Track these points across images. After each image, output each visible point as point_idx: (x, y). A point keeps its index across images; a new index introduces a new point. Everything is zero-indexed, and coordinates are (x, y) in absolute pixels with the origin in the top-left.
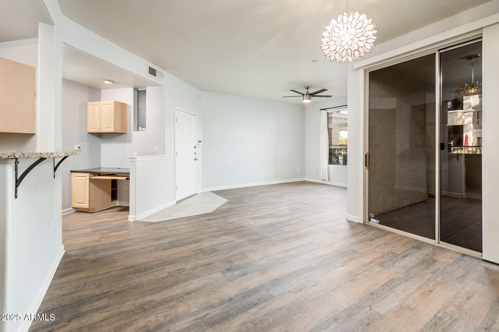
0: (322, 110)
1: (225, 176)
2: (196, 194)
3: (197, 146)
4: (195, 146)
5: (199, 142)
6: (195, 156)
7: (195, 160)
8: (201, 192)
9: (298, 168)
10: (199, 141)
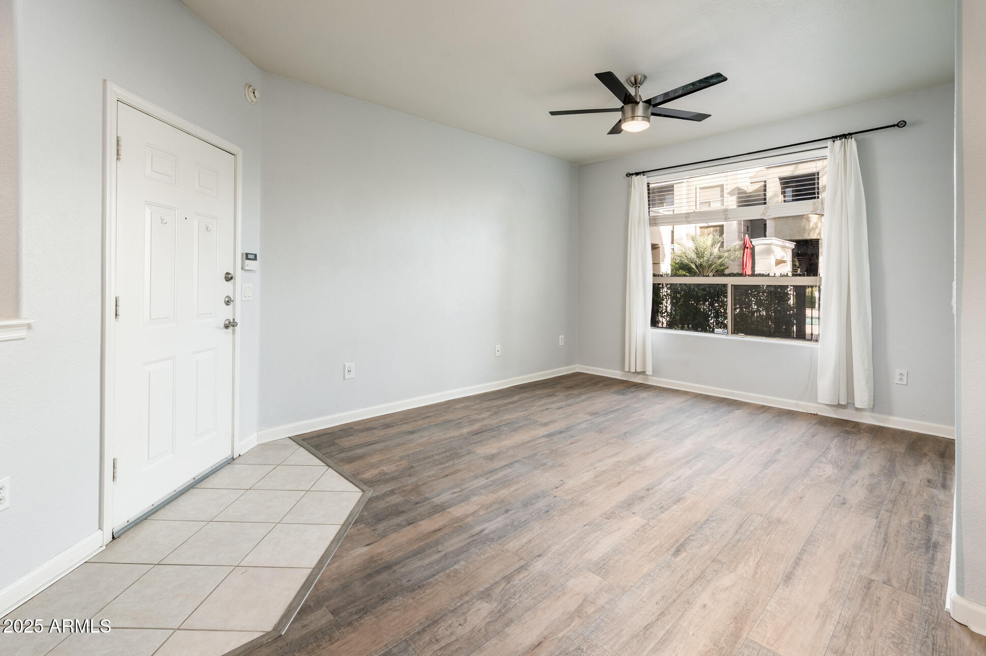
0: (632, 174)
1: (347, 376)
2: (231, 460)
3: (239, 275)
4: (228, 274)
5: (247, 258)
6: (226, 313)
7: (227, 327)
8: (256, 444)
9: (562, 337)
10: (247, 254)
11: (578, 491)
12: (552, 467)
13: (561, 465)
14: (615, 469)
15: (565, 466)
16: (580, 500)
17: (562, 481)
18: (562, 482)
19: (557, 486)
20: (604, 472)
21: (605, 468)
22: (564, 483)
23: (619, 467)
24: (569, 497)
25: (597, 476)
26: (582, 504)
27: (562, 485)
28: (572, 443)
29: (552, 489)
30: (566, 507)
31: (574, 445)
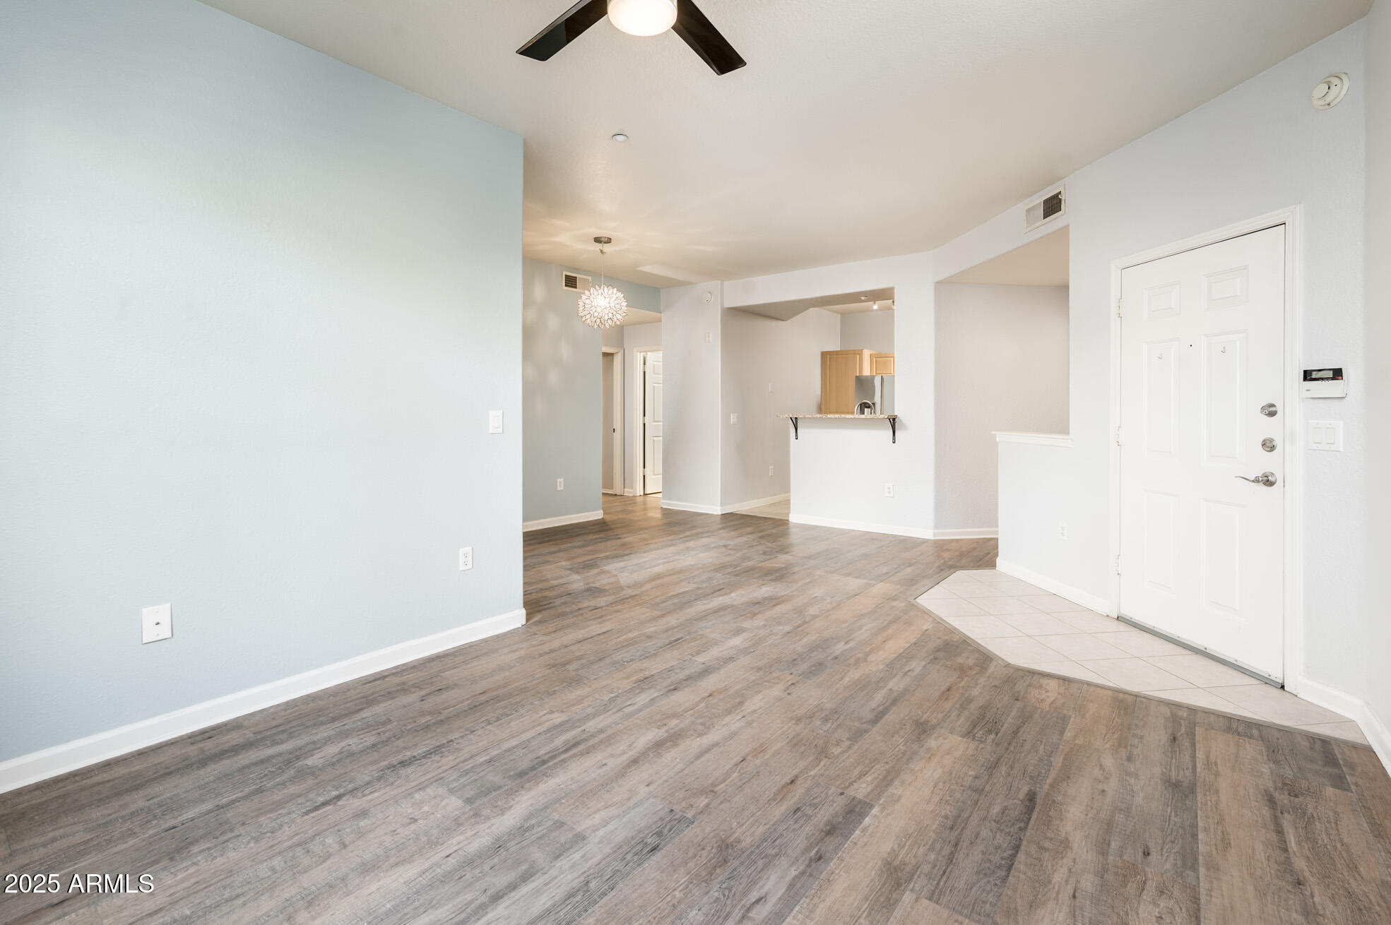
3: (1295, 406)
11: (766, 681)
12: (811, 717)
13: (798, 720)
14: (710, 719)
15: (792, 719)
16: (761, 673)
17: (789, 694)
18: (788, 692)
19: (792, 687)
20: (729, 712)
21: (728, 719)
22: (785, 691)
23: (703, 724)
24: (775, 675)
25: (741, 703)
26: (759, 669)
27: (788, 688)
28: (792, 782)
29: (797, 682)
30: (777, 664)
31: (787, 779)
